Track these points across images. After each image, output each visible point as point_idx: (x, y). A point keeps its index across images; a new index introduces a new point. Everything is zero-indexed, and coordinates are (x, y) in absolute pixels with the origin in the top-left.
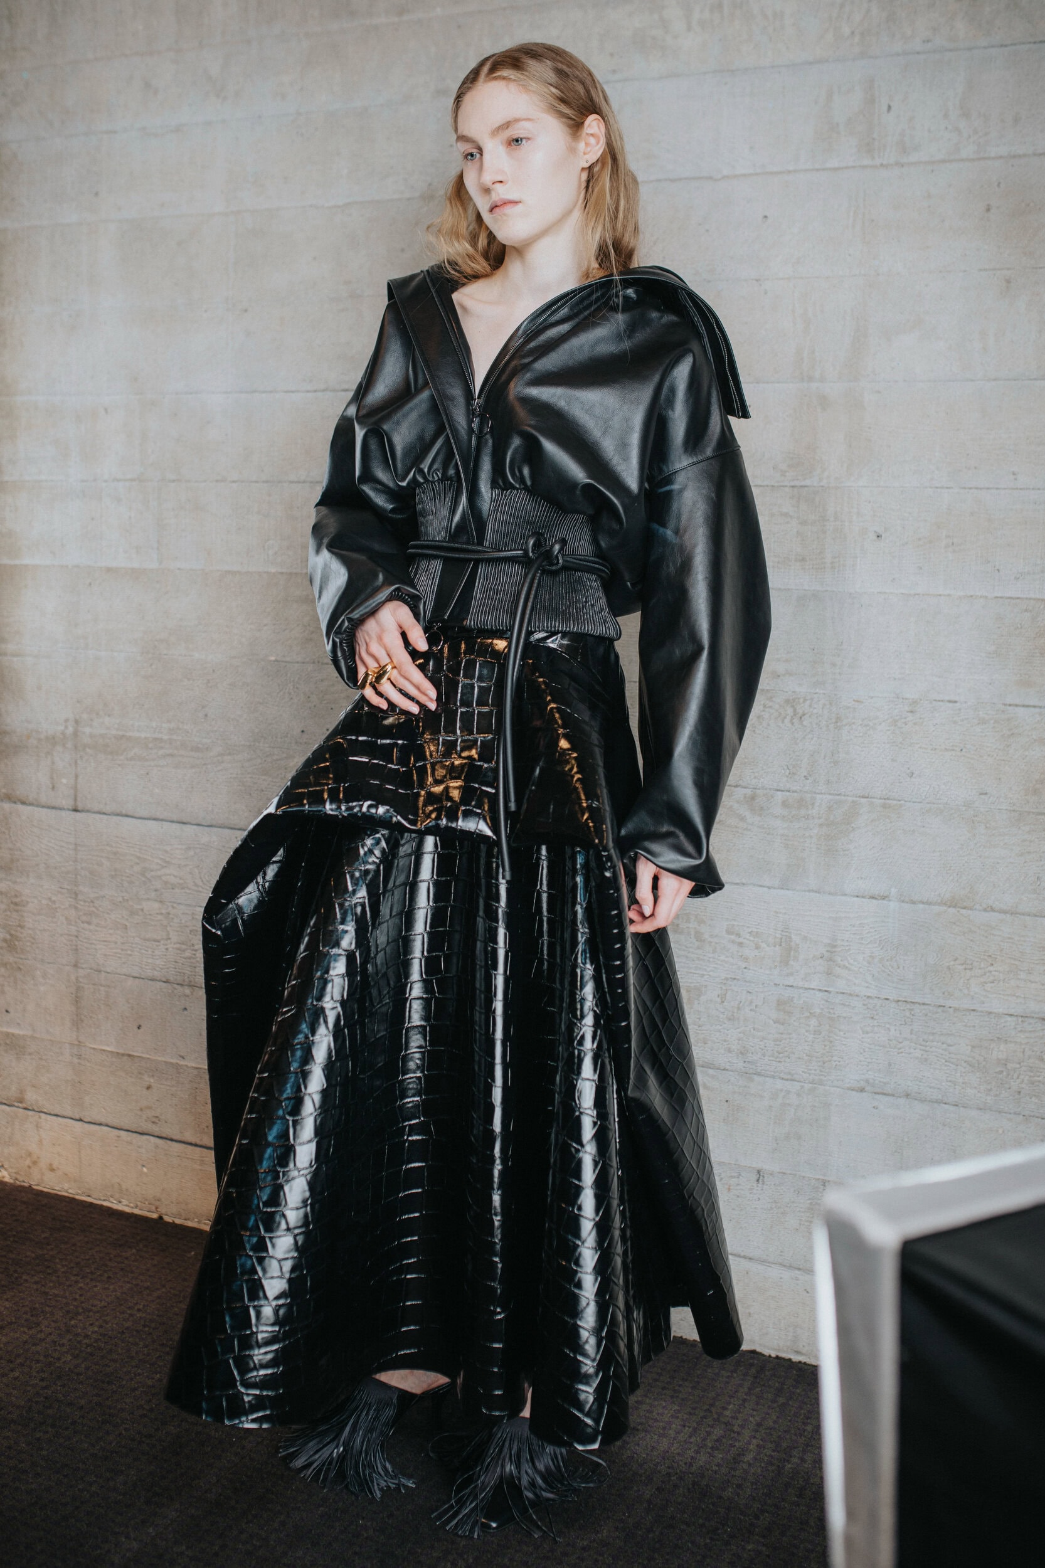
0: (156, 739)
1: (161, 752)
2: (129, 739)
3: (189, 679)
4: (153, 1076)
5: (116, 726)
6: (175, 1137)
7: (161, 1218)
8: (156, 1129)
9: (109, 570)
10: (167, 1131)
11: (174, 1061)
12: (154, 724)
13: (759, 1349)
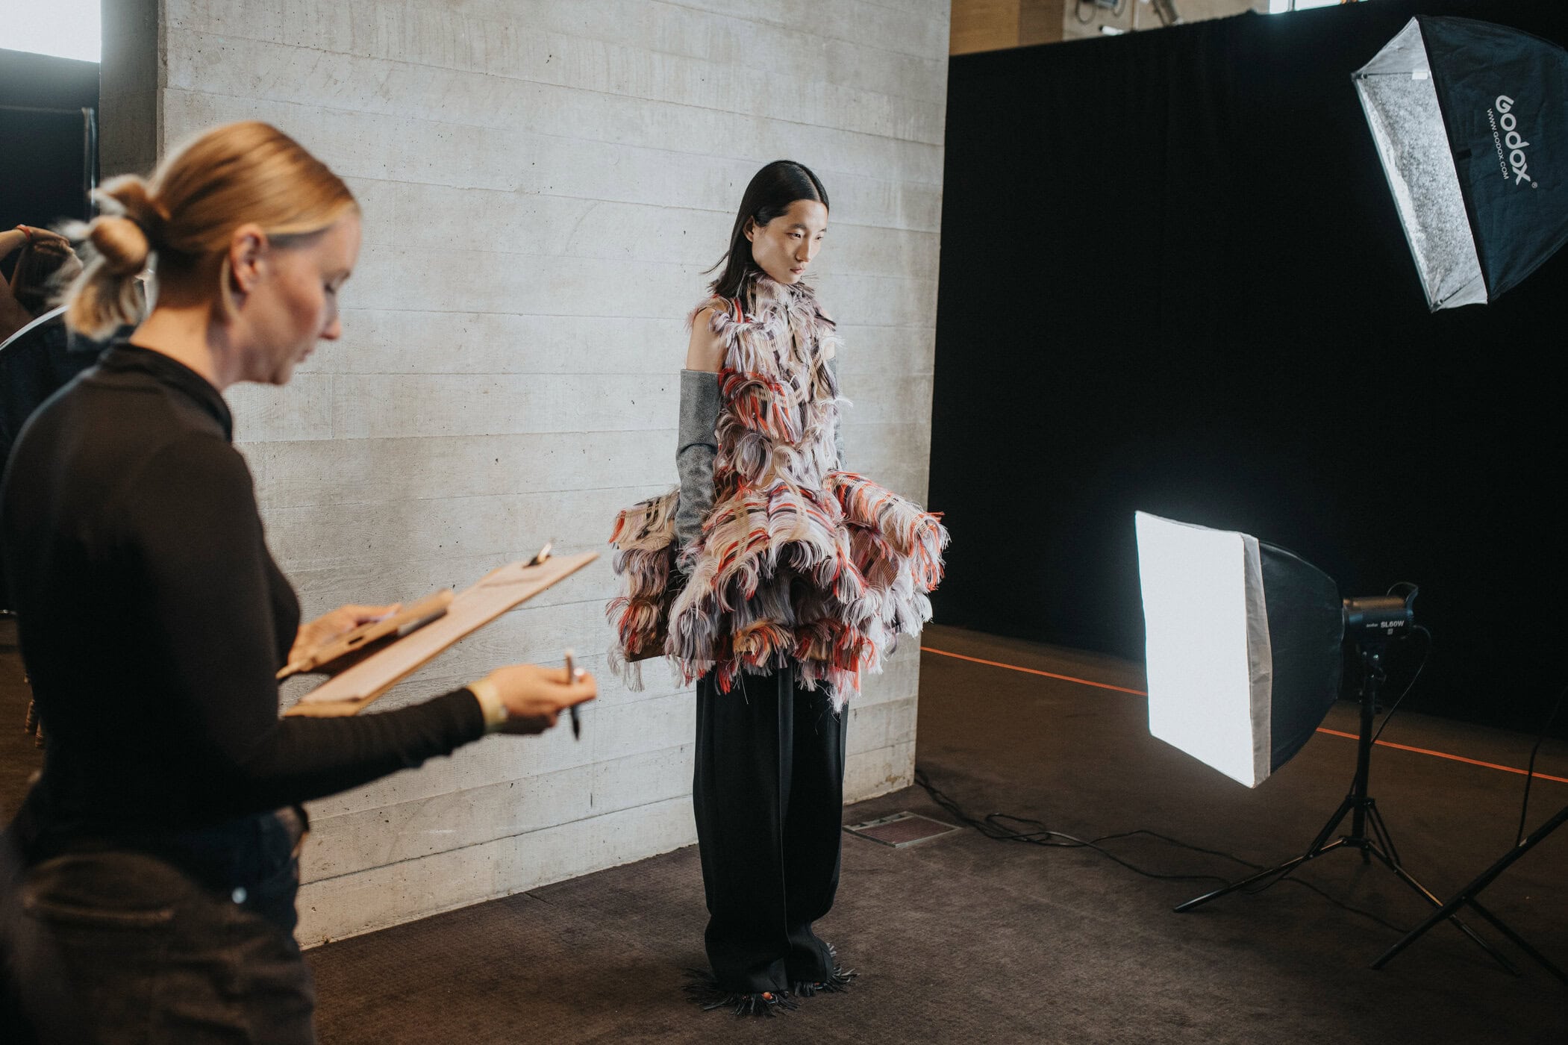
0: (329, 570)
1: (333, 580)
2: (306, 574)
3: (357, 521)
4: (324, 833)
5: (296, 566)
6: (341, 873)
7: (327, 942)
8: (326, 874)
9: (292, 443)
10: (334, 871)
11: (341, 814)
12: (328, 559)
13: (681, 846)
